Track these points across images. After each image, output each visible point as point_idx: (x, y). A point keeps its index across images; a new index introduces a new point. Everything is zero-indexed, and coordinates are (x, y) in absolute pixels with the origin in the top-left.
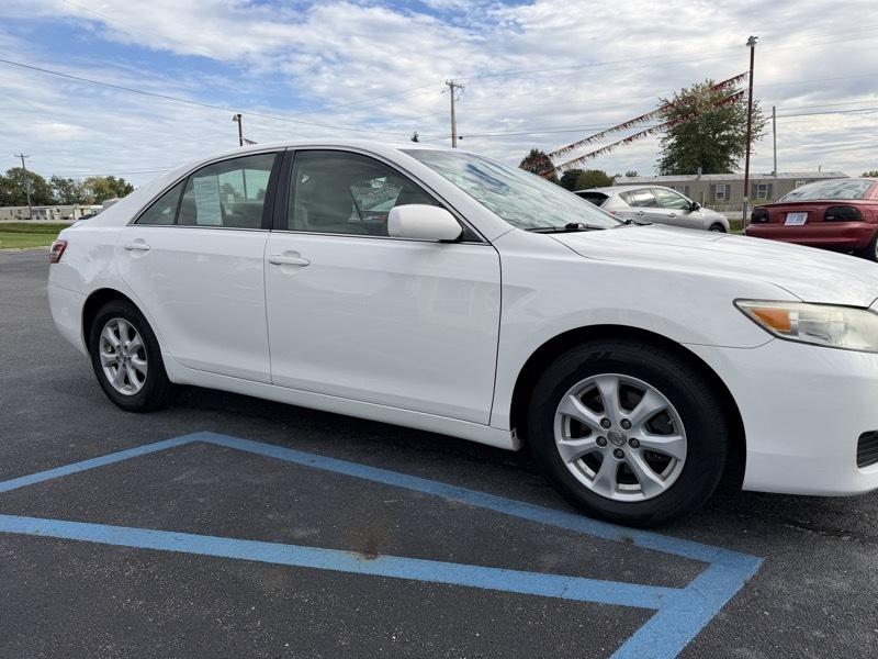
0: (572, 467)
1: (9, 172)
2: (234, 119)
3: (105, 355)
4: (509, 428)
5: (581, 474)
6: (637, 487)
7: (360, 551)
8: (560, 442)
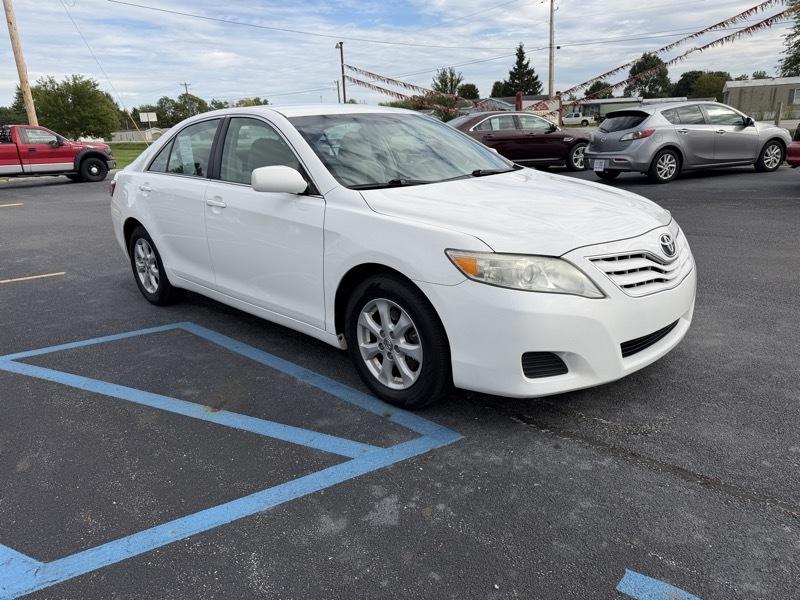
0: (369, 363)
1: (180, 98)
2: (337, 47)
3: (139, 264)
4: (334, 333)
5: (374, 368)
6: (400, 380)
7: (210, 406)
8: (362, 345)
